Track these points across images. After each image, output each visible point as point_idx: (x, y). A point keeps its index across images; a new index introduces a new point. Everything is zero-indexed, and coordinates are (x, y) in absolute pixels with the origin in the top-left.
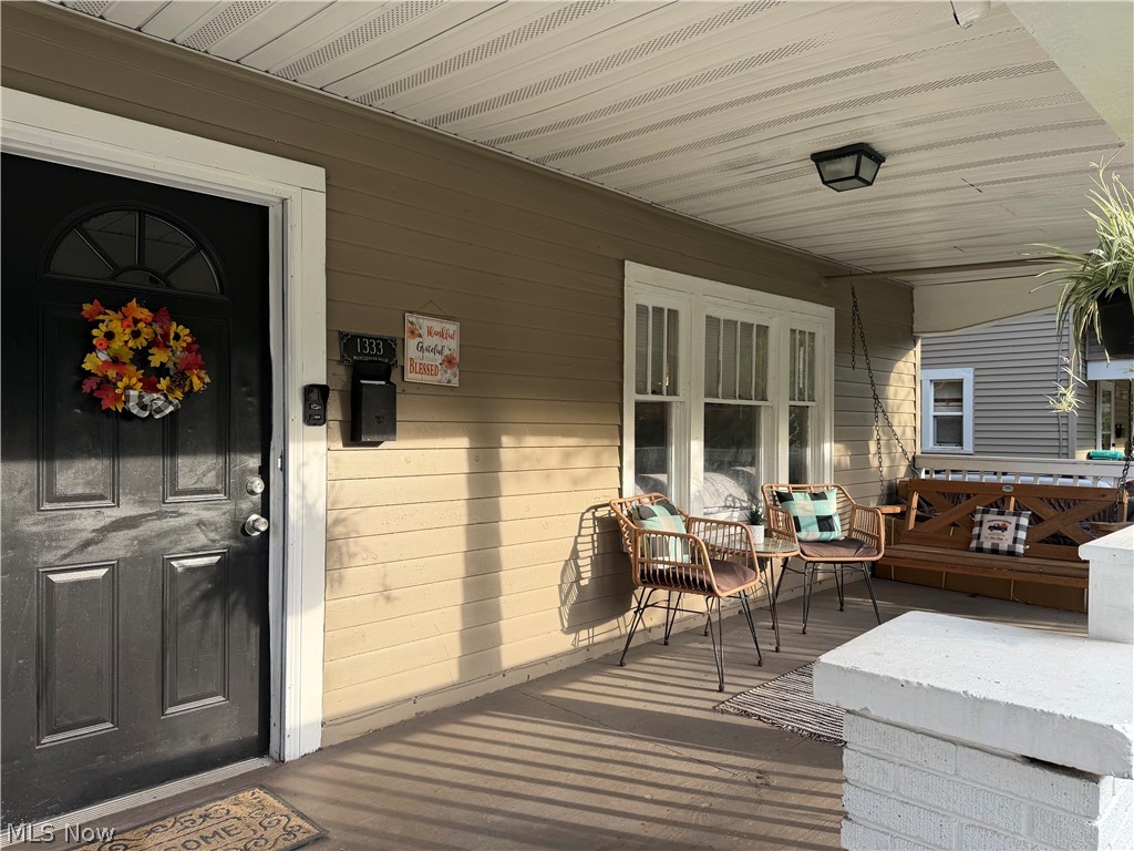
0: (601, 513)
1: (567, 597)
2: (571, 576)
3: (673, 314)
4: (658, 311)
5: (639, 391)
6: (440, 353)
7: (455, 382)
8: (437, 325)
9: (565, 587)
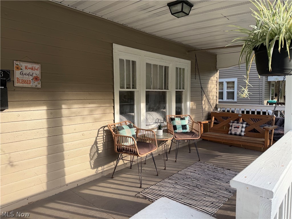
0: (106, 128)
1: (93, 157)
2: (94, 150)
3: (134, 63)
4: (128, 61)
5: (121, 88)
6: (32, 75)
7: (39, 86)
8: (30, 65)
9: (92, 154)
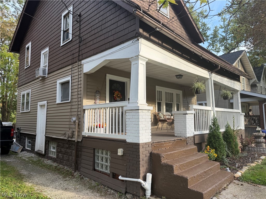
0: (154, 114)
2: (151, 120)
3: (161, 92)
4: (159, 91)
5: (158, 100)
